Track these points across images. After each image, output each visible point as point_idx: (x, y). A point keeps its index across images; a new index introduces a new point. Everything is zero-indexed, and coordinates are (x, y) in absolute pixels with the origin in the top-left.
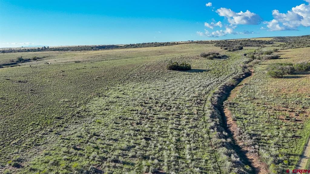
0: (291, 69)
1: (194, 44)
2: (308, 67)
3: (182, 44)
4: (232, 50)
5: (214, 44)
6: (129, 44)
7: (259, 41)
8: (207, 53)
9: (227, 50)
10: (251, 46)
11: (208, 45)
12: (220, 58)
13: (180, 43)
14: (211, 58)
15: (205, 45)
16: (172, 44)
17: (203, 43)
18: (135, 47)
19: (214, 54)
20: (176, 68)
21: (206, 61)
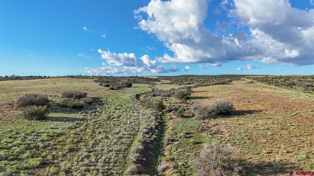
4: (115, 87)
9: (108, 88)
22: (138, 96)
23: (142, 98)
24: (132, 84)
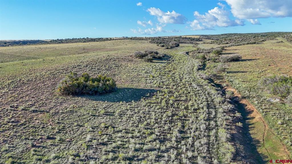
1: (129, 40)
3: (115, 40)
4: (169, 47)
5: (149, 41)
6: (56, 39)
7: (190, 38)
8: (143, 52)
9: (164, 48)
10: (185, 43)
11: (143, 41)
12: (160, 58)
13: (113, 39)
14: (150, 61)
15: (139, 42)
16: (104, 39)
17: (138, 39)
18: (60, 43)
19: (152, 53)
21: (143, 65)
22: (187, 53)
23: (190, 54)
24: (179, 44)
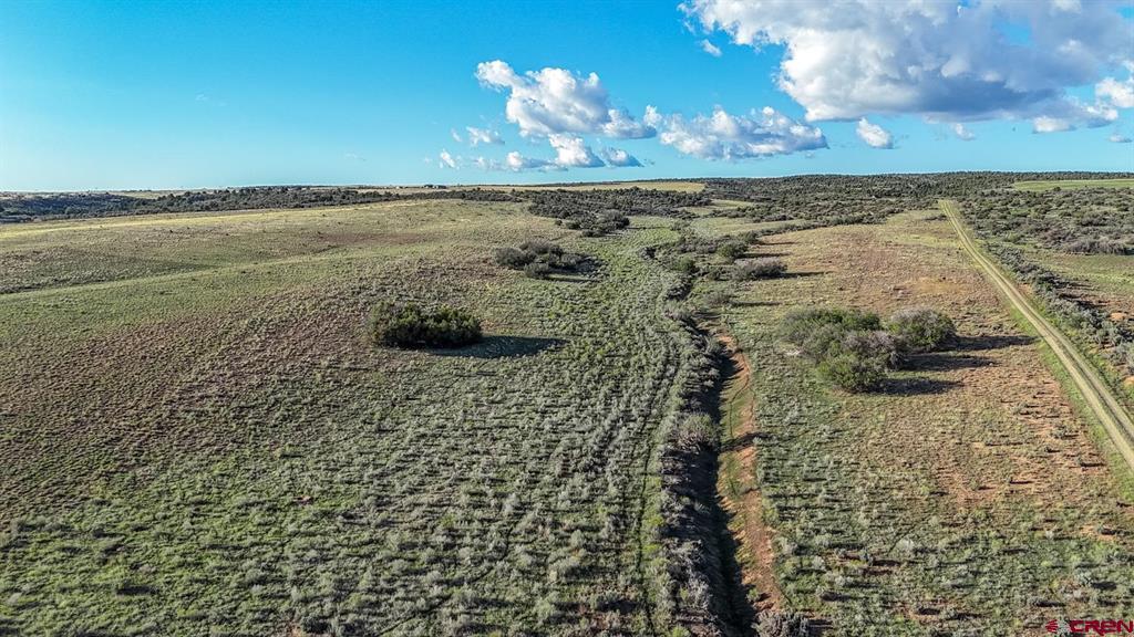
0: (897, 350)
1: (455, 202)
2: (942, 332)
3: (405, 198)
4: (596, 231)
5: (526, 205)
8: (519, 249)
10: (650, 213)
11: (505, 205)
12: (569, 268)
13: (397, 195)
14: (543, 275)
15: (494, 207)
16: (364, 195)
17: (486, 199)
18: (208, 209)
19: (546, 251)
20: (418, 337)
21: (527, 287)
22: (651, 252)
23: (659, 255)
24: (630, 218)
